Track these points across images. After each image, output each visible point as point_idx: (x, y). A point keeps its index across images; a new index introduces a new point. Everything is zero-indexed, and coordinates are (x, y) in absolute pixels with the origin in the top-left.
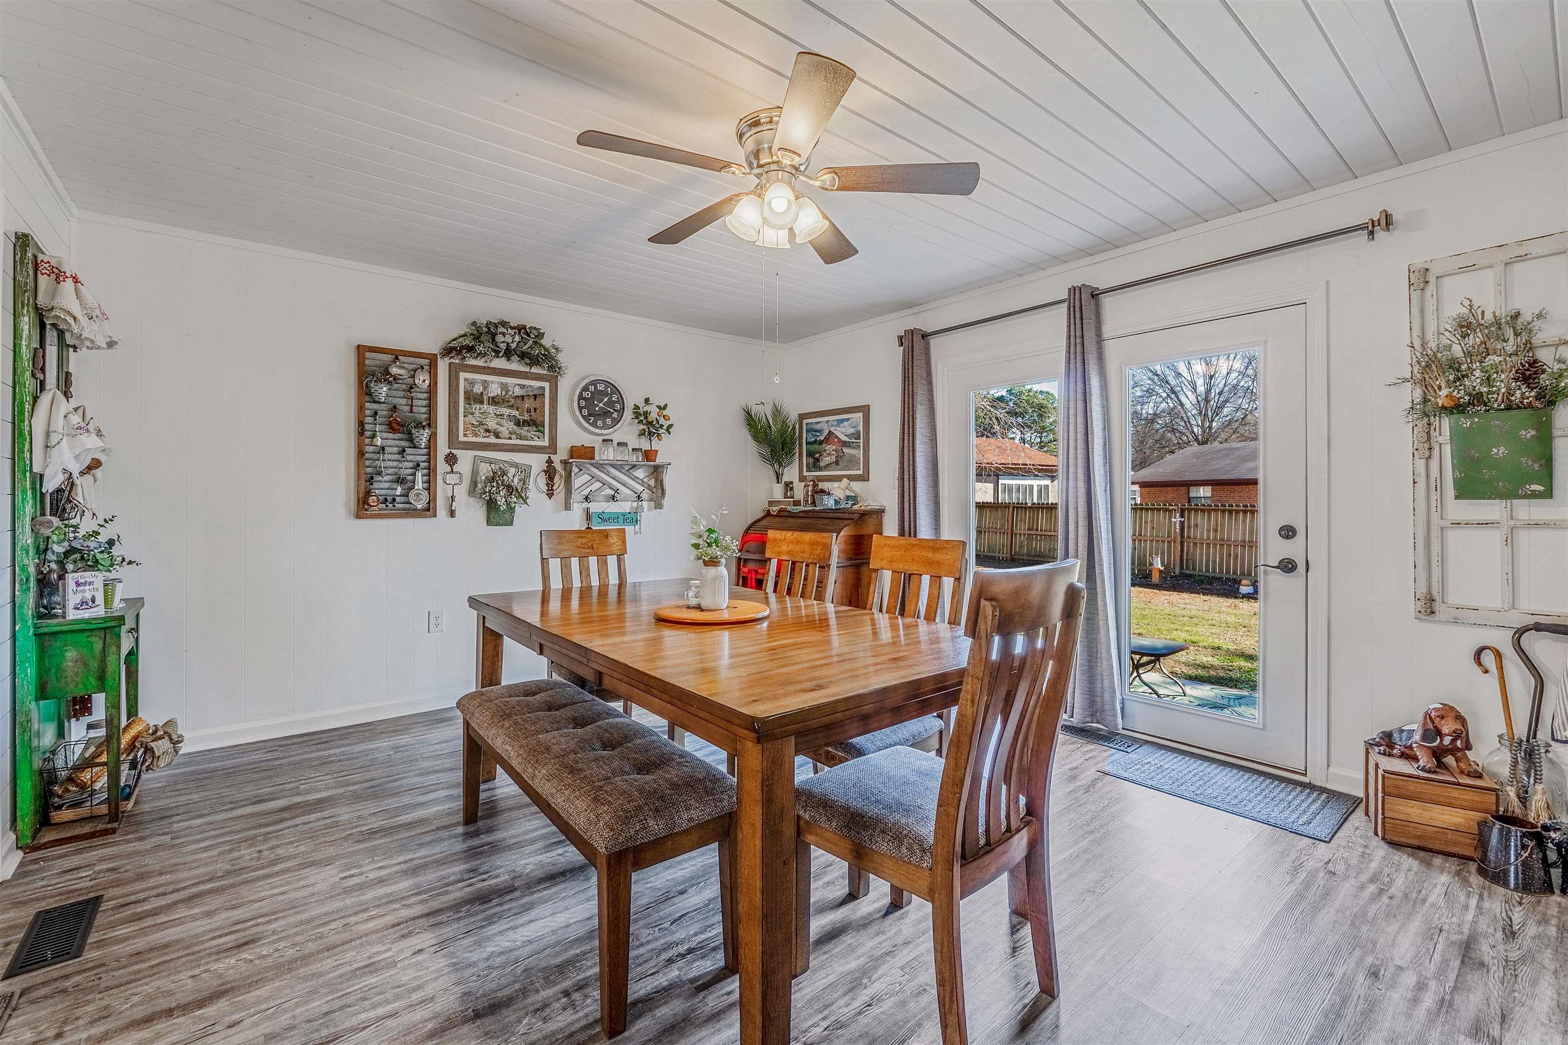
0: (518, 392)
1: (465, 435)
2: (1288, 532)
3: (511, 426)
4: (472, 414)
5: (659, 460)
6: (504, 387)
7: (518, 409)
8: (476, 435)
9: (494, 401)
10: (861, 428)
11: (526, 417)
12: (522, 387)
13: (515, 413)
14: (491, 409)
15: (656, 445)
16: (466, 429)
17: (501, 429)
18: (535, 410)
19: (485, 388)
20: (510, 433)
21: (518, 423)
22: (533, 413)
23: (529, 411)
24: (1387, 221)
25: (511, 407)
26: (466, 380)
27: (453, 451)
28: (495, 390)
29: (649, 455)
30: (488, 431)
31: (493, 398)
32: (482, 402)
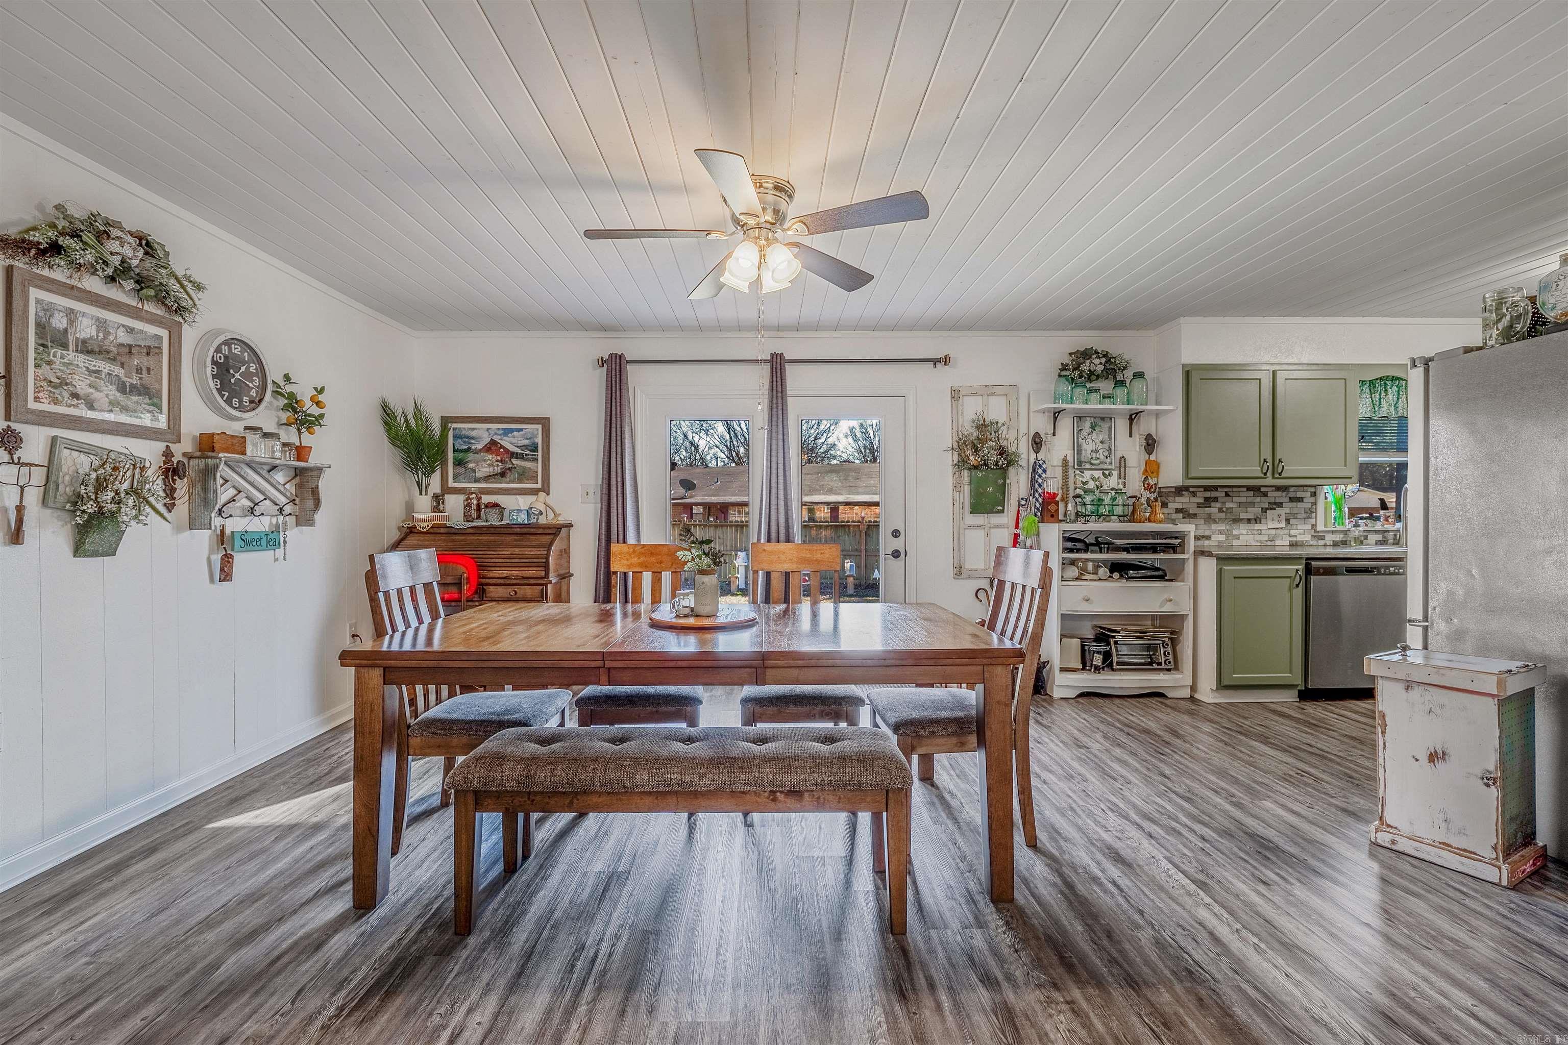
0: (123, 337)
1: (37, 399)
2: (896, 534)
3: (112, 391)
4: (49, 363)
5: (313, 460)
6: (102, 325)
7: (122, 365)
8: (56, 402)
9: (85, 348)
10: (539, 440)
11: (135, 380)
12: (130, 330)
13: (118, 371)
14: (81, 360)
15: (307, 439)
16: (38, 389)
17: (96, 395)
18: (148, 370)
19: (71, 322)
20: (111, 403)
21: (122, 388)
22: (145, 375)
23: (139, 370)
24: (946, 361)
25: (113, 360)
26: (38, 301)
27: (14, 426)
28: (86, 329)
29: (301, 452)
30: (75, 396)
31: (84, 342)
32: (65, 346)
